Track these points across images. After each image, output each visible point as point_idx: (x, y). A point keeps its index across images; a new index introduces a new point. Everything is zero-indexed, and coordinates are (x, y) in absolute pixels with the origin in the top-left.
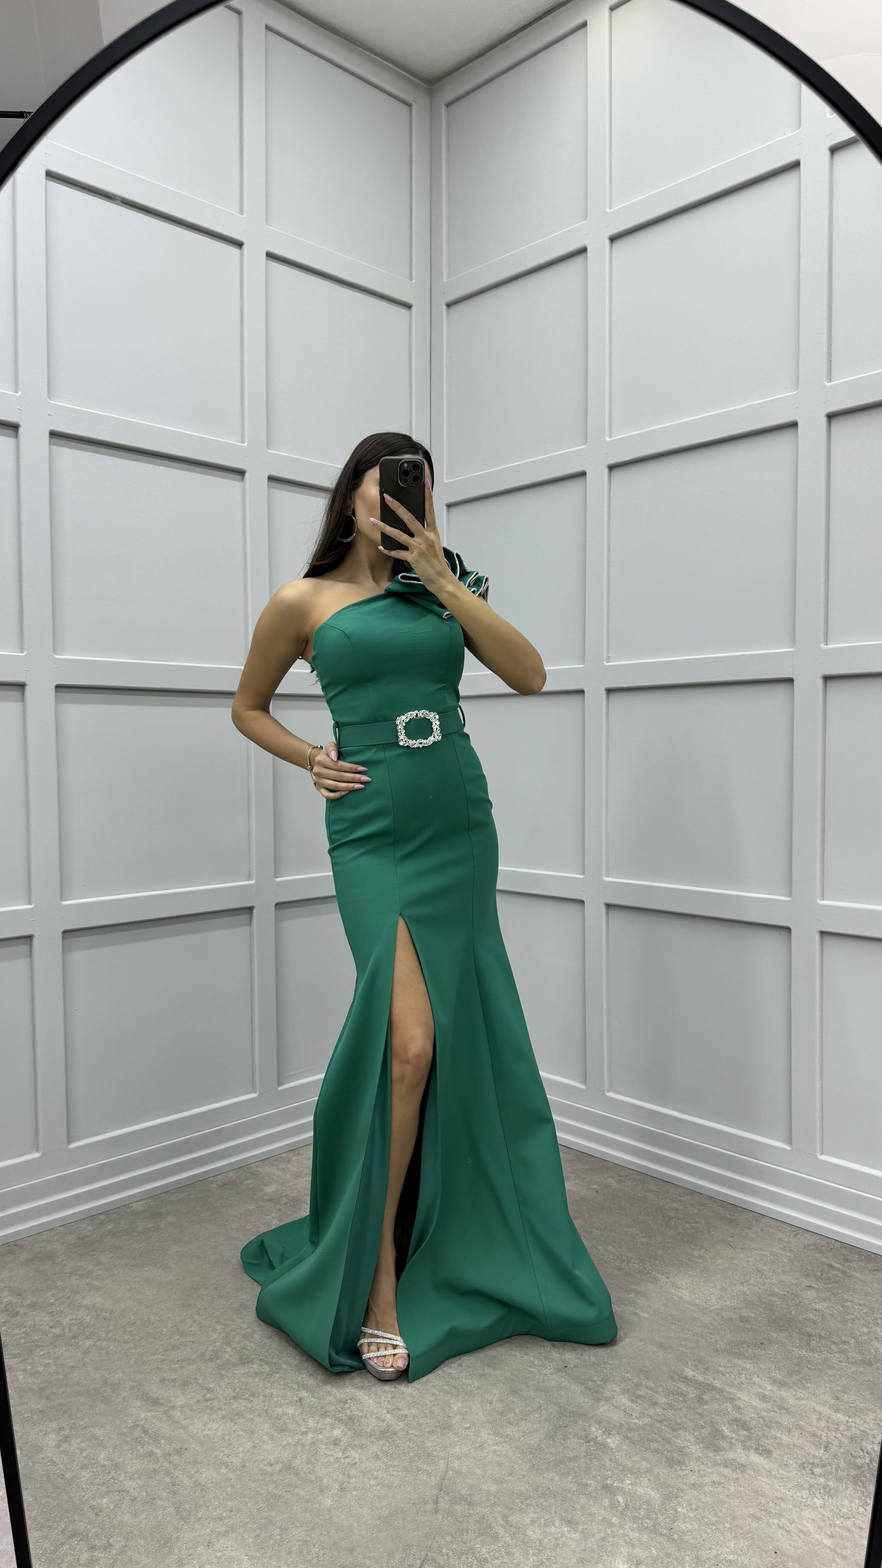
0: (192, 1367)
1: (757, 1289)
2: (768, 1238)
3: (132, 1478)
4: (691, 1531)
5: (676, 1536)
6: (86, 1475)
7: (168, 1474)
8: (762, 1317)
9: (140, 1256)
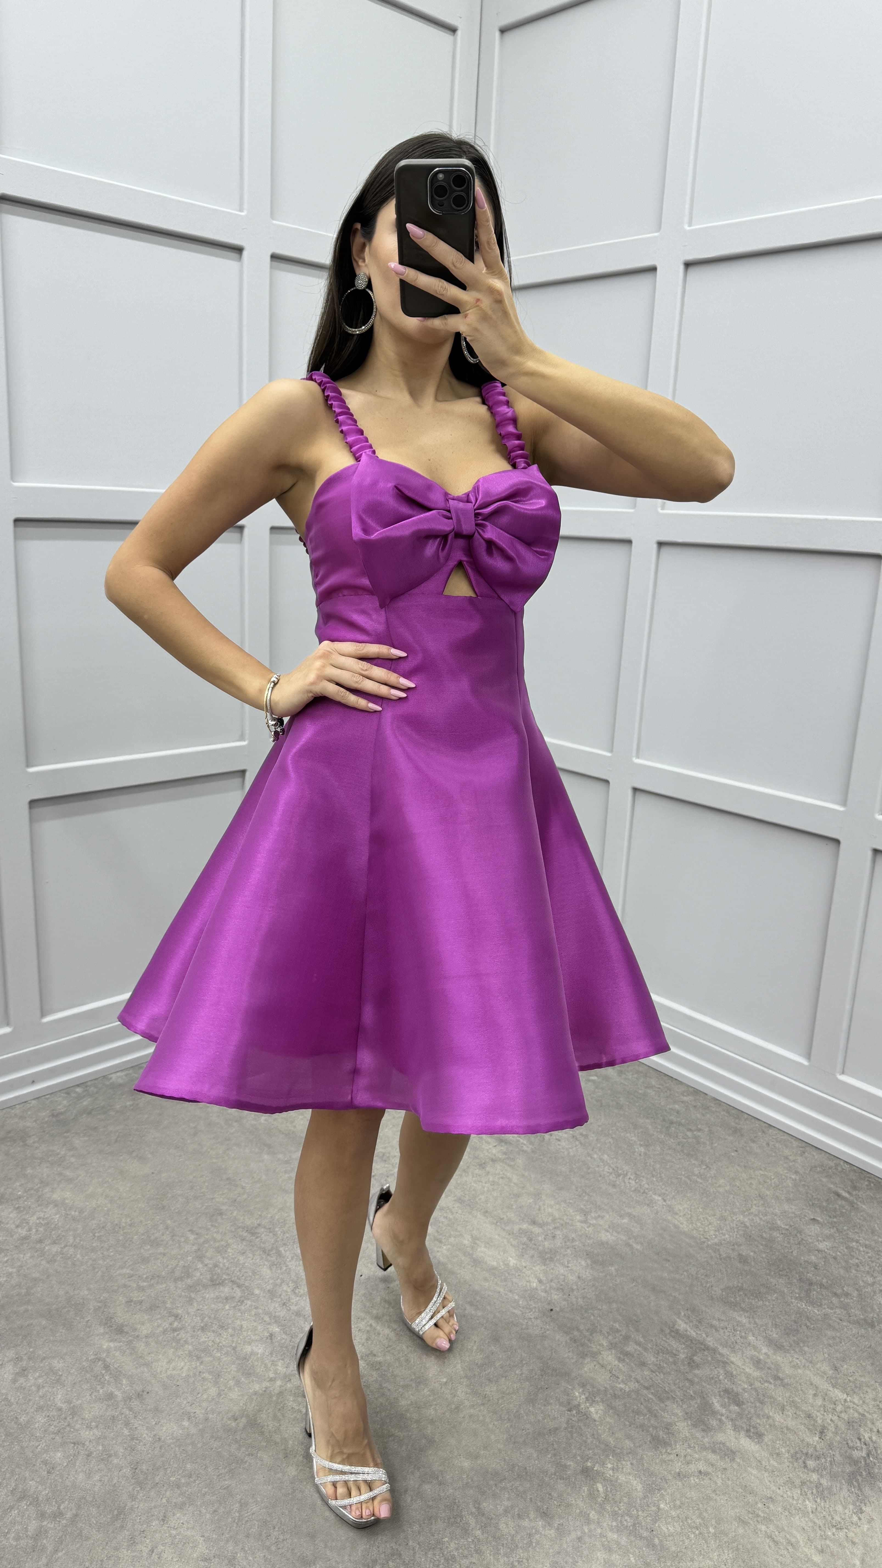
0: (161, 1286)
1: (759, 1221)
2: (774, 1154)
3: (89, 1428)
4: (672, 1535)
5: (656, 1541)
6: (40, 1419)
7: (127, 1424)
8: (762, 1258)
9: (116, 1141)
